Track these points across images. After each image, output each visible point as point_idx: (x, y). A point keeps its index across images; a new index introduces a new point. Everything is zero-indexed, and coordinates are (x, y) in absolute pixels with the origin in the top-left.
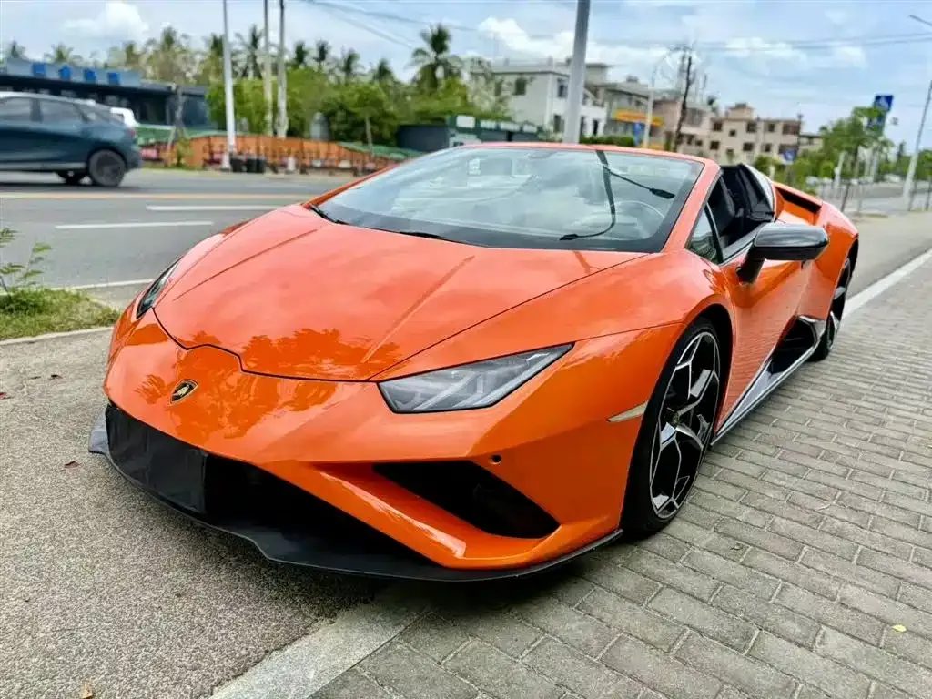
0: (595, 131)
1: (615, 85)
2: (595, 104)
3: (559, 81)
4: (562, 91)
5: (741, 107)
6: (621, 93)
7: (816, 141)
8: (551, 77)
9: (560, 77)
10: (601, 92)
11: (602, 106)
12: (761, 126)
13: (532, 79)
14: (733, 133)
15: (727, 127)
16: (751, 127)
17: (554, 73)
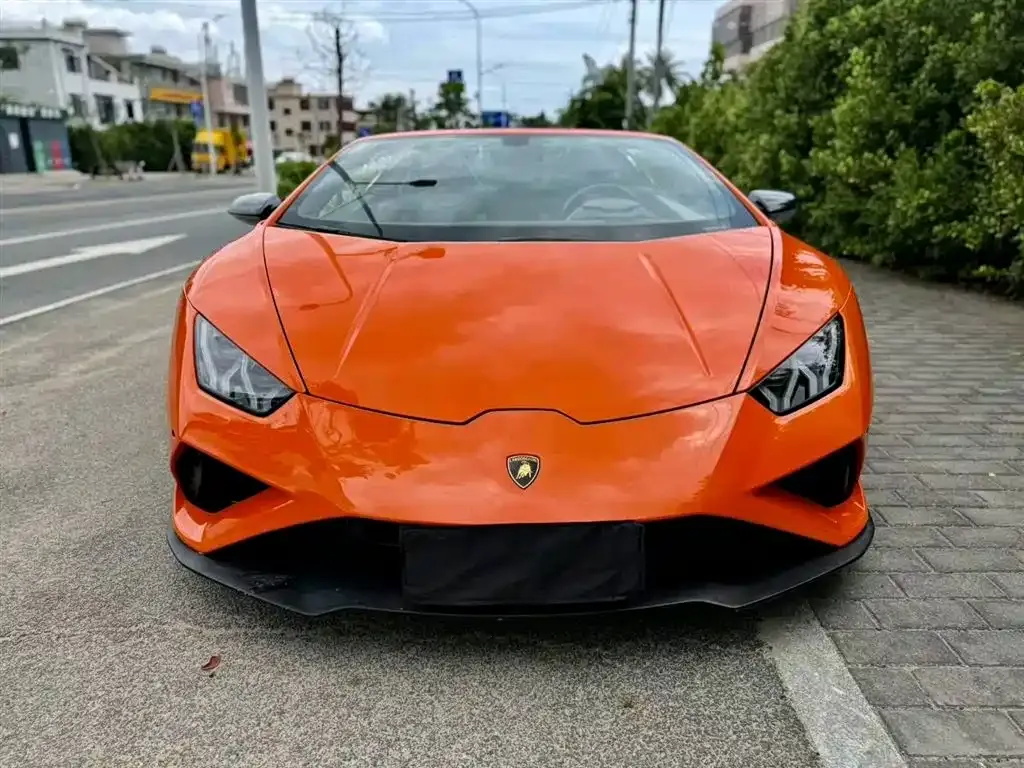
0: (131, 113)
1: (141, 57)
2: (120, 80)
3: (65, 50)
4: (72, 64)
5: (288, 82)
6: (151, 67)
7: (369, 117)
8: (52, 47)
9: (66, 46)
10: (125, 65)
11: (131, 82)
12: (314, 103)
13: (26, 49)
14: (287, 112)
15: (280, 105)
16: (305, 104)
17: (56, 42)
